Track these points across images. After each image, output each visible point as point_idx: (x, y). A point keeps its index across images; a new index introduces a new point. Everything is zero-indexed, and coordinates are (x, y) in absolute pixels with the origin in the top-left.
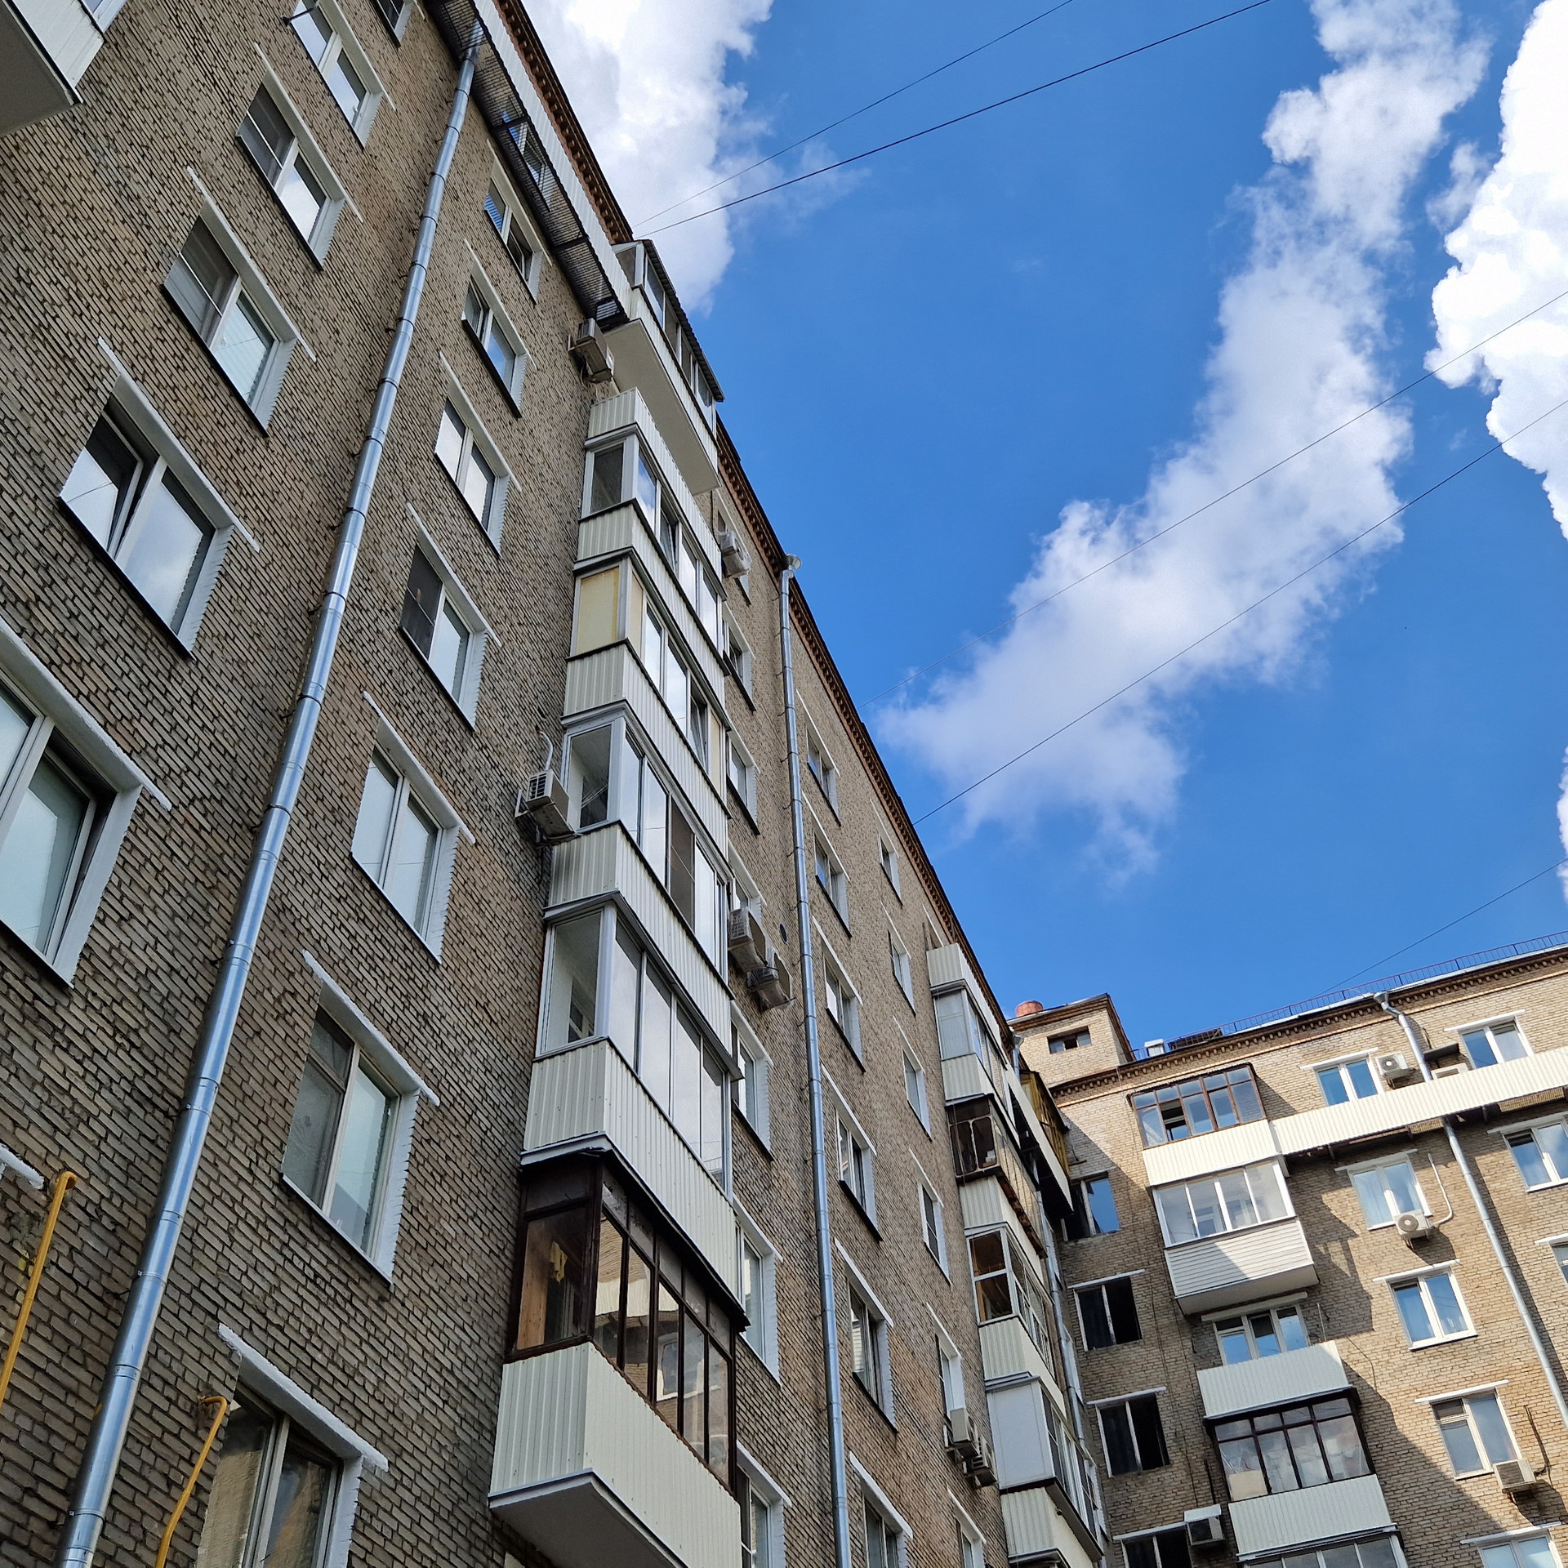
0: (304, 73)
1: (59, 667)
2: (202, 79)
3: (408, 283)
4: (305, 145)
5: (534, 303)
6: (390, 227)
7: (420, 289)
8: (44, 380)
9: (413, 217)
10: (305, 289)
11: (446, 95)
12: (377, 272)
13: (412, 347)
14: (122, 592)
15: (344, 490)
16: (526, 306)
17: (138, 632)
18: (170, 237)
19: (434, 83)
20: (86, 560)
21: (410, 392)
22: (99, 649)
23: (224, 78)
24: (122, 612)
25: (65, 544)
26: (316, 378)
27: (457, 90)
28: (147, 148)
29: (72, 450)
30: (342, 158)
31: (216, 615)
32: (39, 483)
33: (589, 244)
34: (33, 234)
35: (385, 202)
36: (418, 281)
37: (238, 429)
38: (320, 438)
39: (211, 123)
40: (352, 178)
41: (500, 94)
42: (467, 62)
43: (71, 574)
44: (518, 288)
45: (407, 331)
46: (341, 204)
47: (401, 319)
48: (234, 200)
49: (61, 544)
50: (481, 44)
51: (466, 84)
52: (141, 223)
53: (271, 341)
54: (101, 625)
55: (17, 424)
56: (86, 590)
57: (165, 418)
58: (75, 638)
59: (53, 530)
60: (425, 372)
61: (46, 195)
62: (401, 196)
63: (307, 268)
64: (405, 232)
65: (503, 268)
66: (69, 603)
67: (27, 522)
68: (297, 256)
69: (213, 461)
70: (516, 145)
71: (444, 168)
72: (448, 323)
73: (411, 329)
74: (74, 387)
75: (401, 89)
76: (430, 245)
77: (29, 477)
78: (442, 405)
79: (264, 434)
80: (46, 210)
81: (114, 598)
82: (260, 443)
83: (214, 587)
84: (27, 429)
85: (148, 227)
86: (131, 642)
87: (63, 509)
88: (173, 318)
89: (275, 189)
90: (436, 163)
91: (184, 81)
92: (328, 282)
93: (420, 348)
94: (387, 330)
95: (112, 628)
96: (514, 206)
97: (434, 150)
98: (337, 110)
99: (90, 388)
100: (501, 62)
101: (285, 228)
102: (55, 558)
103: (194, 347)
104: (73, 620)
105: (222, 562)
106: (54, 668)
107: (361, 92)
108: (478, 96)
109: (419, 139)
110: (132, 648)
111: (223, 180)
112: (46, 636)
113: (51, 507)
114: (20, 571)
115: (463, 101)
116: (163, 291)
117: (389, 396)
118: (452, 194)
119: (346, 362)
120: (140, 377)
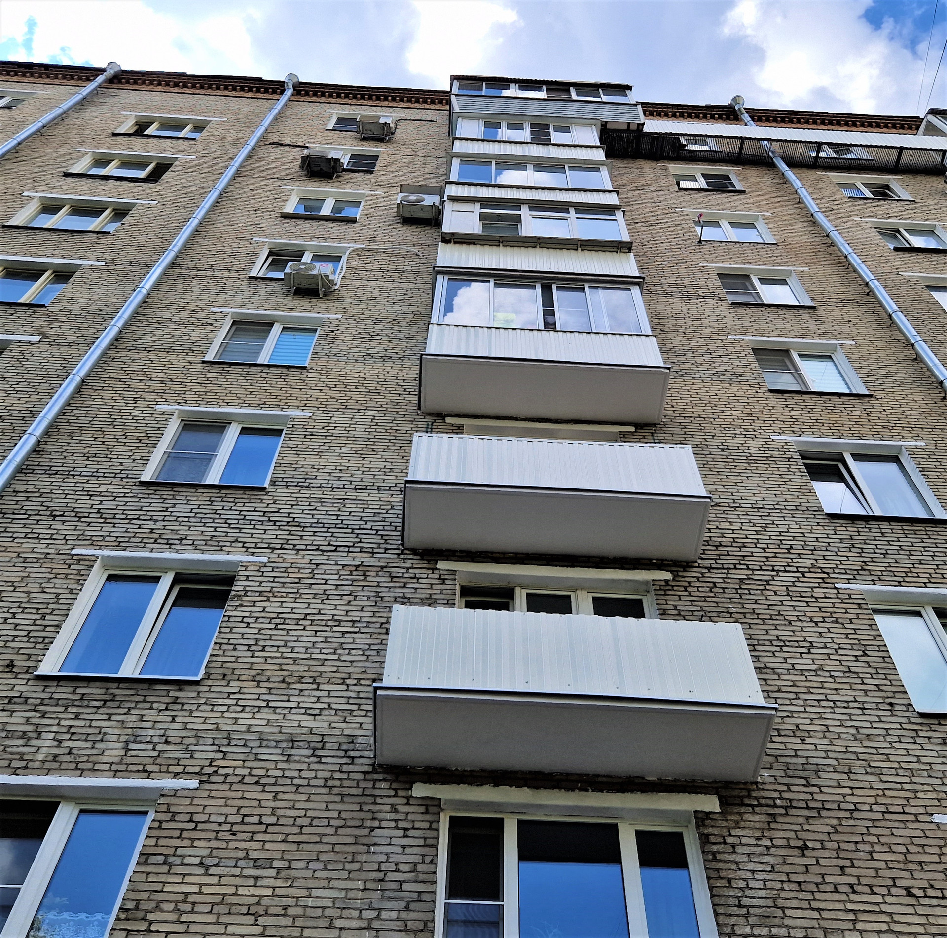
0: (726, 249)
1: (904, 581)
2: (698, 302)
3: (853, 266)
4: (756, 272)
5: (914, 201)
6: (820, 255)
7: (860, 262)
8: (770, 476)
9: (825, 240)
10: (819, 322)
11: (781, 181)
12: (836, 278)
13: (885, 287)
14: (892, 523)
15: (930, 377)
16: (912, 206)
17: (918, 533)
18: (751, 369)
19: (773, 185)
20: (863, 526)
21: (907, 304)
22: (911, 557)
23: (703, 290)
24: (902, 532)
25: (849, 529)
26: (864, 348)
27: (783, 174)
28: (708, 349)
29: (810, 490)
30: (773, 258)
31: (940, 490)
32: (813, 516)
33: (906, 148)
34: (709, 429)
35: (808, 250)
36: (856, 261)
37: (858, 407)
38: (893, 369)
39: (717, 312)
40: (785, 260)
41: (800, 152)
42: (774, 160)
43: (865, 538)
44: (900, 205)
45: (875, 285)
46: (793, 274)
47: (867, 283)
48: (756, 326)
49: (847, 531)
50: (771, 145)
51: (783, 166)
52: (737, 379)
53: (830, 357)
54: (900, 546)
55: (780, 503)
56: (877, 538)
57: (827, 436)
58: (897, 562)
59: (838, 529)
60: (904, 290)
61: (698, 410)
62: (811, 240)
63: (809, 313)
64: (829, 250)
65: (885, 206)
66: (877, 551)
67: (826, 536)
68: (801, 315)
69: (864, 430)
70: (831, 158)
71: (813, 206)
72: (888, 258)
73: (876, 281)
74: (783, 465)
75: (763, 204)
76: (843, 241)
77: (807, 518)
78: (927, 292)
79: (871, 396)
80: (704, 414)
81: (892, 530)
82: (873, 401)
83: (925, 480)
84: (786, 501)
85: (741, 376)
86: (920, 540)
87: (832, 516)
88: (786, 396)
89: (765, 303)
90: (808, 210)
91: (693, 311)
92: (823, 308)
93: (889, 283)
94: (868, 294)
95: (905, 542)
96: (858, 179)
97: (802, 206)
98: (752, 245)
99: (789, 459)
100: (786, 141)
101: (785, 311)
102: (852, 539)
103: (806, 397)
104: (887, 556)
105: (916, 466)
106: (902, 584)
107: (752, 226)
108: (793, 164)
109: (791, 211)
110: (923, 542)
111: (745, 324)
112: (884, 573)
113: (827, 521)
114: (846, 558)
115: (790, 174)
116: (771, 391)
117: (900, 319)
118: (828, 211)
119: (867, 328)
120: (801, 433)
